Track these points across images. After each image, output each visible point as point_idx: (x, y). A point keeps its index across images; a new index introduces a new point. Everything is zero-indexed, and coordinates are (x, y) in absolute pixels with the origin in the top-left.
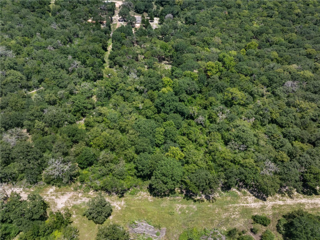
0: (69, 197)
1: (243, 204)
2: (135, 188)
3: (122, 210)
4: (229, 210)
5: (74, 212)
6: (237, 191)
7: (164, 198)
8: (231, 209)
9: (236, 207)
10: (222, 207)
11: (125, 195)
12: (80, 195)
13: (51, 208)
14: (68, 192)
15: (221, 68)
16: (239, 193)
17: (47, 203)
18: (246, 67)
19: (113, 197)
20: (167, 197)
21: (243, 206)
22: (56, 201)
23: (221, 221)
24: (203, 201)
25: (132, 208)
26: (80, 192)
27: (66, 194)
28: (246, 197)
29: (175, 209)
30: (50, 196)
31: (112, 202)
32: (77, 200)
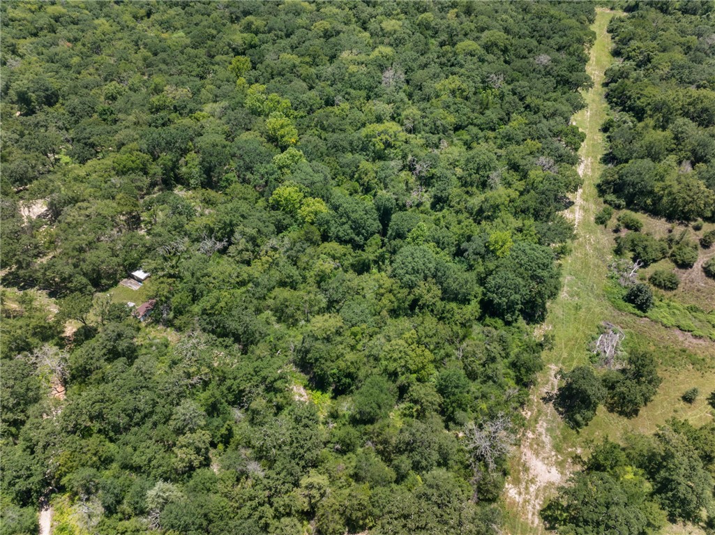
0: (534, 457)
5: (570, 450)
12: (530, 435)
14: (520, 458)
17: (548, 503)
19: (540, 380)
22: (543, 484)
26: (524, 435)
27: (525, 462)
30: (528, 497)
32: (543, 442)
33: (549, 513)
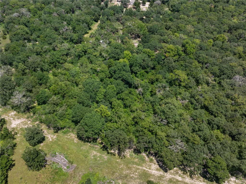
0: (21, 121)
1: (146, 169)
2: (68, 129)
3: (52, 142)
4: (131, 169)
5: (20, 132)
6: (146, 157)
7: (86, 143)
8: (134, 169)
9: (138, 169)
10: (127, 165)
11: (59, 132)
12: (29, 122)
13: (7, 125)
14: (22, 118)
15: (181, 52)
16: (147, 158)
17: (6, 121)
18: (204, 55)
19: (50, 131)
20: (88, 143)
21: (145, 170)
22: (12, 122)
23: (121, 175)
24: (115, 155)
25: (59, 143)
26: (30, 120)
27: (21, 119)
28: (151, 164)
29: (90, 154)
30: (10, 117)
31: (48, 134)
32: (25, 125)
33: (3, 121)
